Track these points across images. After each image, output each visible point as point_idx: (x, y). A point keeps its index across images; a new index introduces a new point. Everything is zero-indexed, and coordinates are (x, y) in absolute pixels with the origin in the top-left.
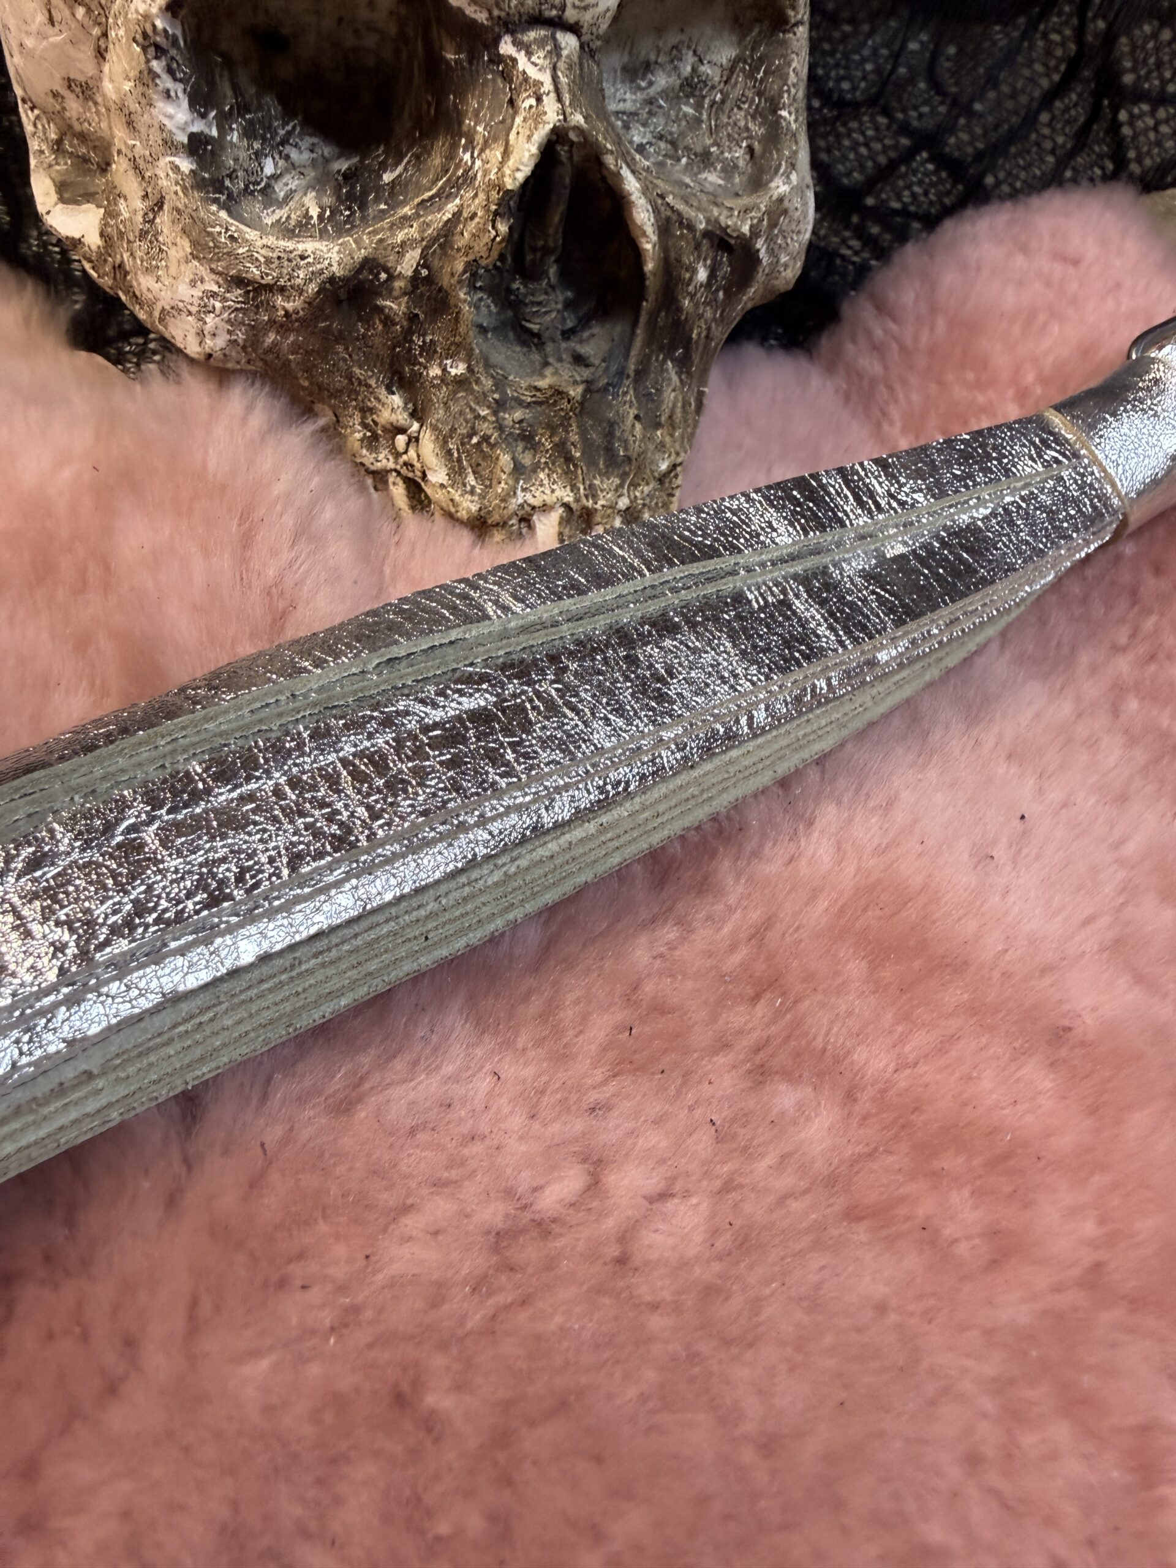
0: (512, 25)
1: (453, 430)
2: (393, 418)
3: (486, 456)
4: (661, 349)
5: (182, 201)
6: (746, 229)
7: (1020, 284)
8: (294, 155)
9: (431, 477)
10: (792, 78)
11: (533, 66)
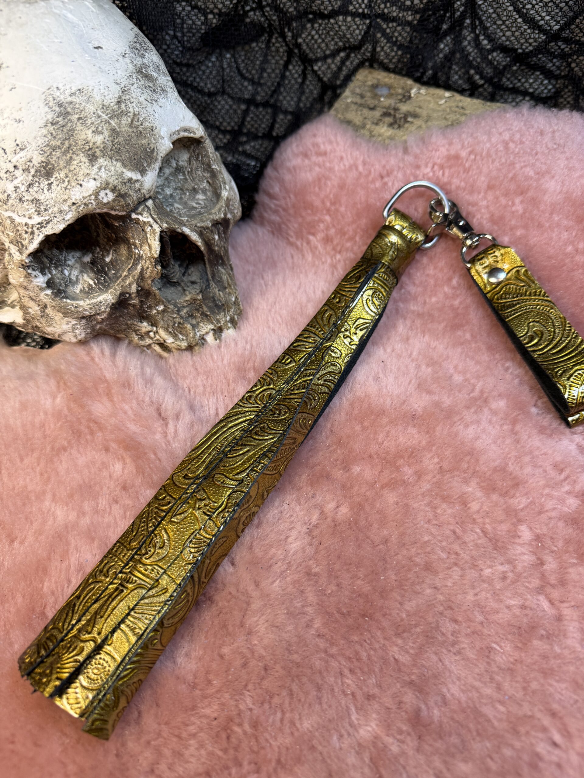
0: (134, 210)
1: (168, 325)
2: (147, 330)
3: (182, 328)
4: (215, 265)
5: (54, 303)
6: (222, 216)
7: (310, 170)
8: (70, 263)
9: (167, 341)
10: (211, 155)
11: (145, 218)
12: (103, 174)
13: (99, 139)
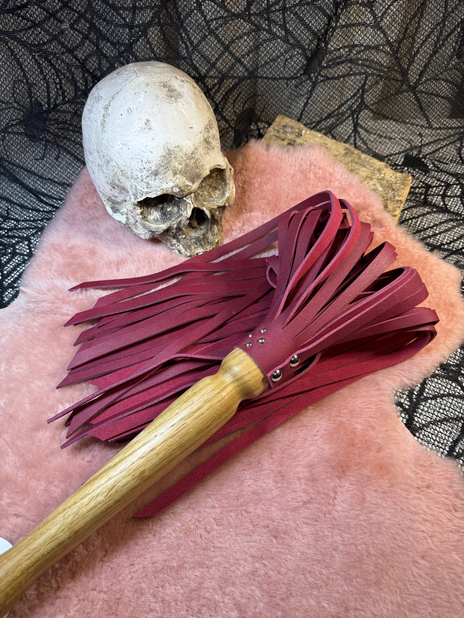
0: (185, 197)
1: (185, 244)
2: (175, 243)
5: (141, 221)
6: (223, 204)
11: (188, 201)
12: (177, 181)
13: (180, 167)
